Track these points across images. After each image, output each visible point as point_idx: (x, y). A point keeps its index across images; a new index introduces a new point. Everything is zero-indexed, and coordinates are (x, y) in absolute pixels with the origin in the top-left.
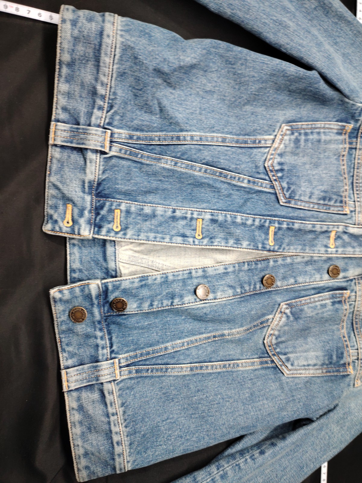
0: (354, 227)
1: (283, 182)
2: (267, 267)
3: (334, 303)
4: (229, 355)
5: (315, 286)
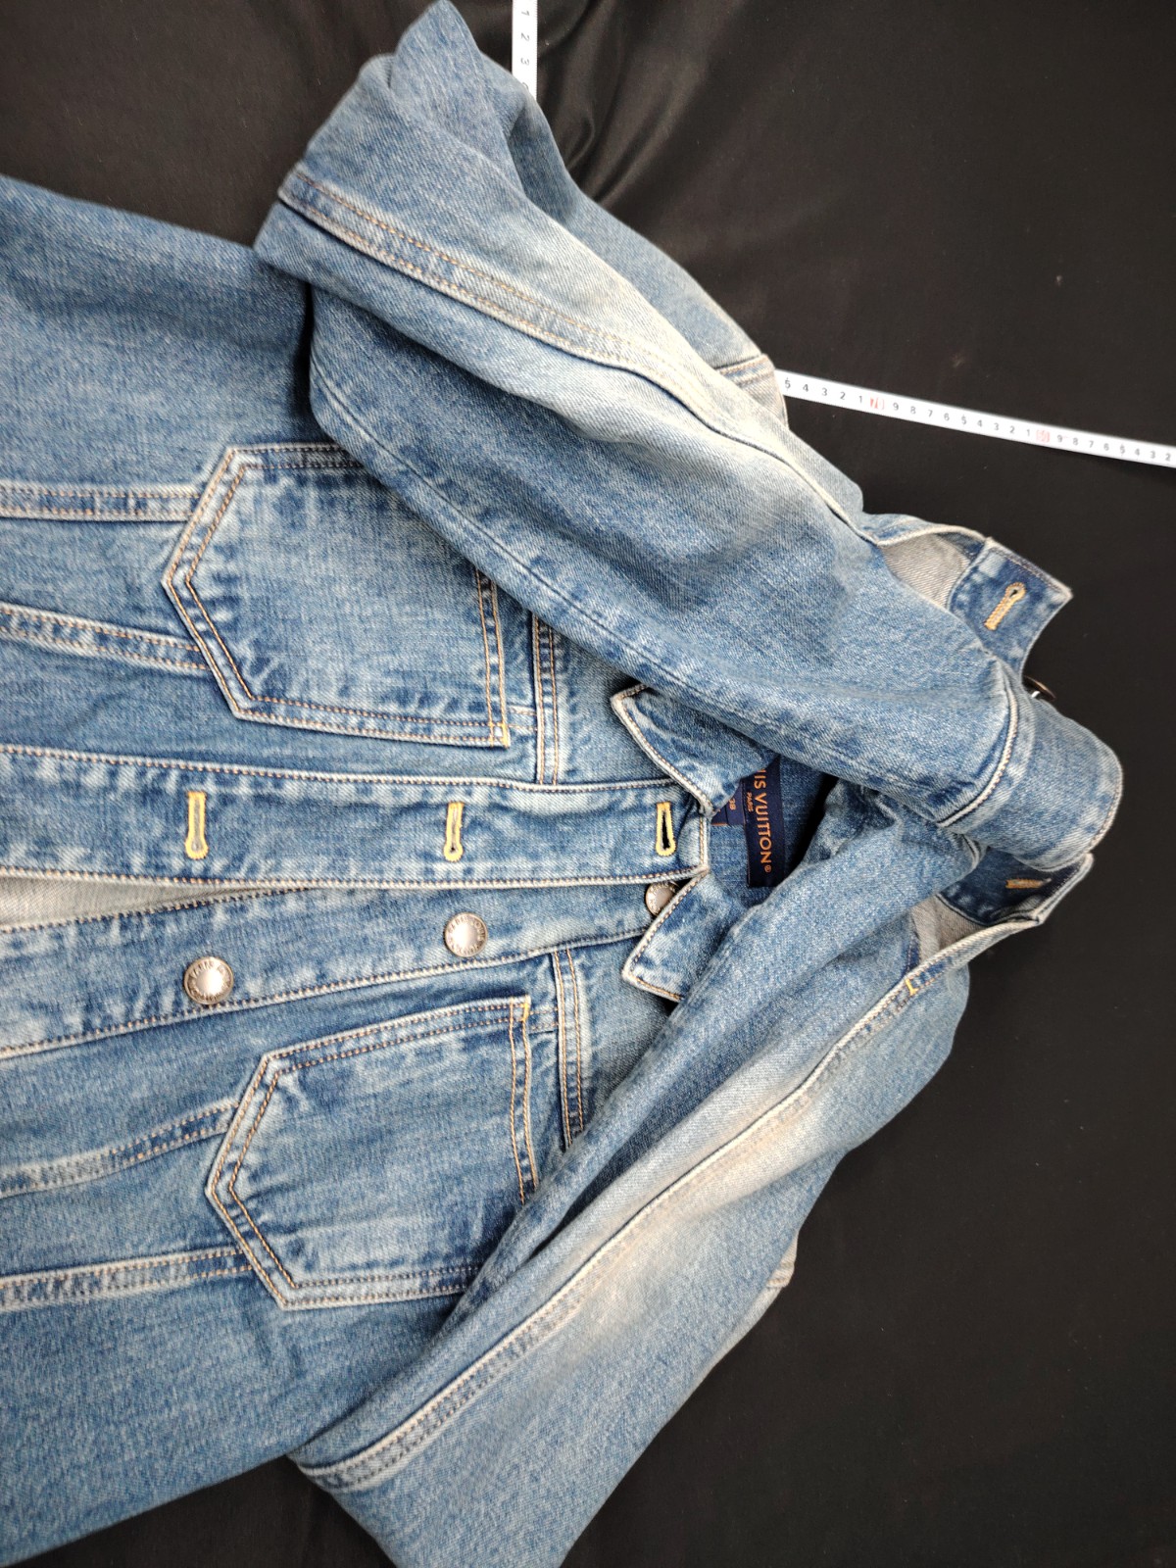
0: (531, 791)
1: (236, 641)
2: (205, 931)
3: (470, 1044)
4: (61, 1248)
5: (396, 988)
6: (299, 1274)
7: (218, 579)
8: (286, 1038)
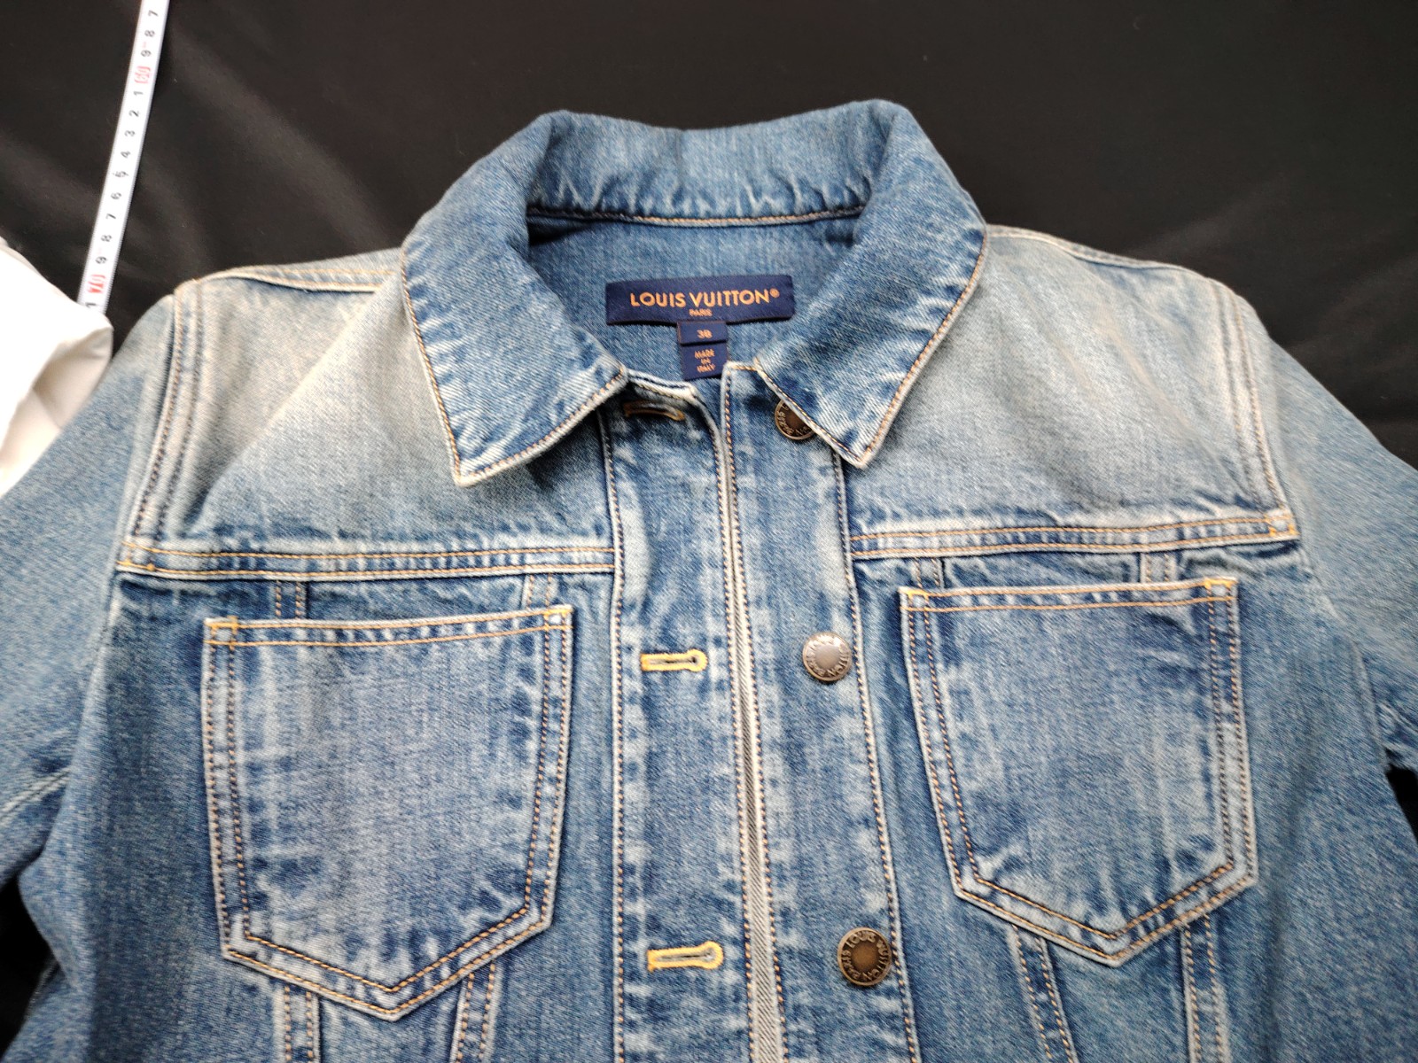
5: (882, 739)
6: (1216, 858)
7: (388, 955)
8: (940, 869)
